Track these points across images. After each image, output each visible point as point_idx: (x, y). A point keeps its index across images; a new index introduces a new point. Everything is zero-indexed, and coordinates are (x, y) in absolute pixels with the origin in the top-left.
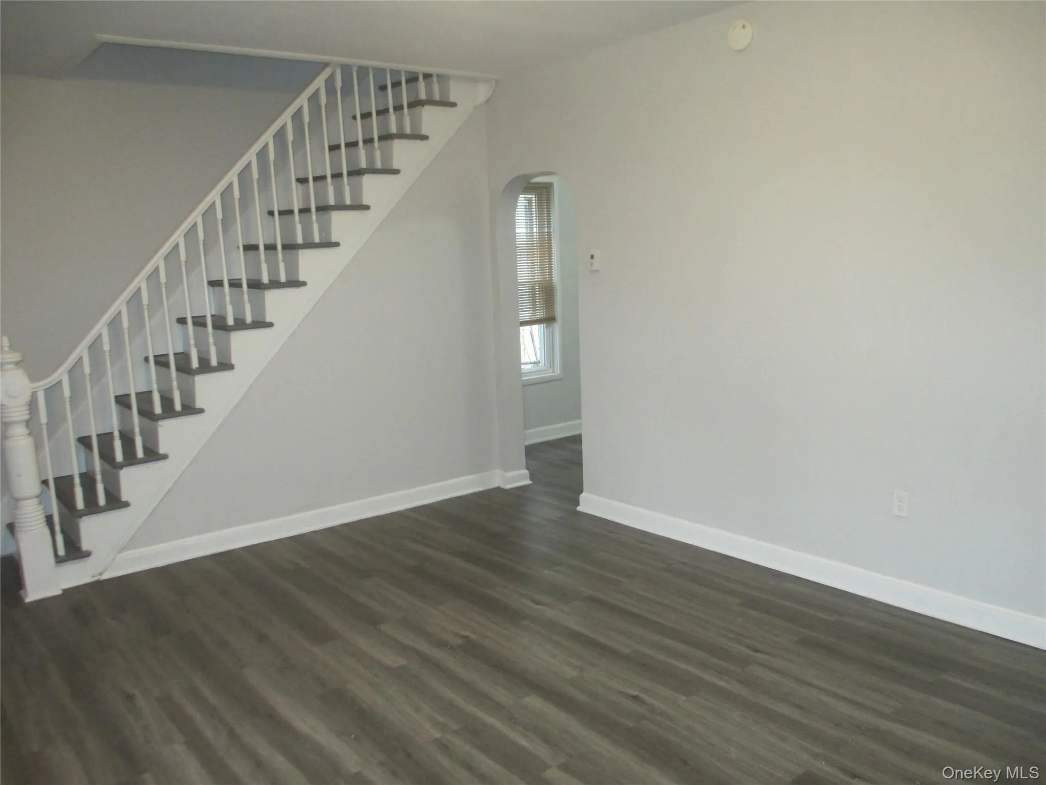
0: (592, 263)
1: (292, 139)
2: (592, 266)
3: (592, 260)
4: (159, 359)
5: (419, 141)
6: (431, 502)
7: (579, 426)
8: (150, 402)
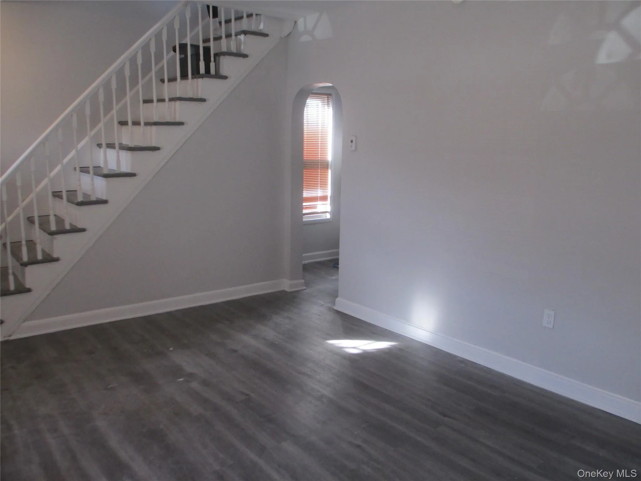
0: (351, 146)
1: (154, 50)
2: (351, 147)
3: (352, 143)
4: (55, 194)
5: (242, 58)
6: (238, 298)
7: (338, 254)
8: (48, 222)
